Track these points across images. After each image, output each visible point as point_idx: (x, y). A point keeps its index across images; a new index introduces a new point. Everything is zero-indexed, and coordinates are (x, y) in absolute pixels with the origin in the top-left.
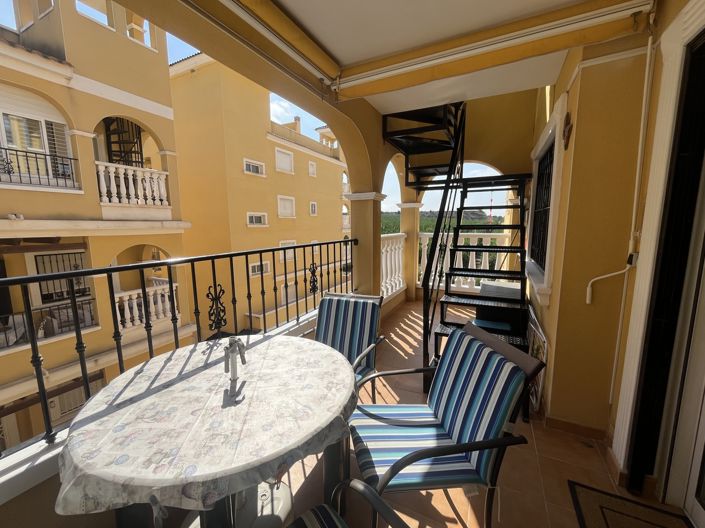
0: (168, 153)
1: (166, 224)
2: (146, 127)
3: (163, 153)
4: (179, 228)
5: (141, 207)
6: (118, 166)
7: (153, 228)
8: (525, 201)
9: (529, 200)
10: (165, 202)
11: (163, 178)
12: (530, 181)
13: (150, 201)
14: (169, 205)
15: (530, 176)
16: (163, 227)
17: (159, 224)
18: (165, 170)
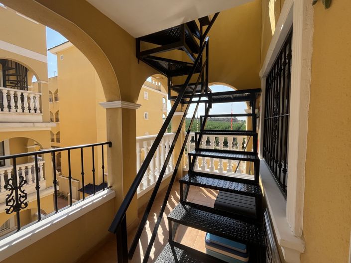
0: (41, 82)
1: (36, 124)
2: (30, 68)
3: (39, 82)
4: (47, 127)
5: (20, 114)
6: (10, 89)
7: (26, 127)
8: (256, 111)
9: (259, 110)
10: (38, 111)
11: (38, 97)
12: (260, 95)
13: (26, 110)
14: (41, 113)
15: (259, 90)
16: (34, 126)
17: (32, 124)
18: (40, 92)
